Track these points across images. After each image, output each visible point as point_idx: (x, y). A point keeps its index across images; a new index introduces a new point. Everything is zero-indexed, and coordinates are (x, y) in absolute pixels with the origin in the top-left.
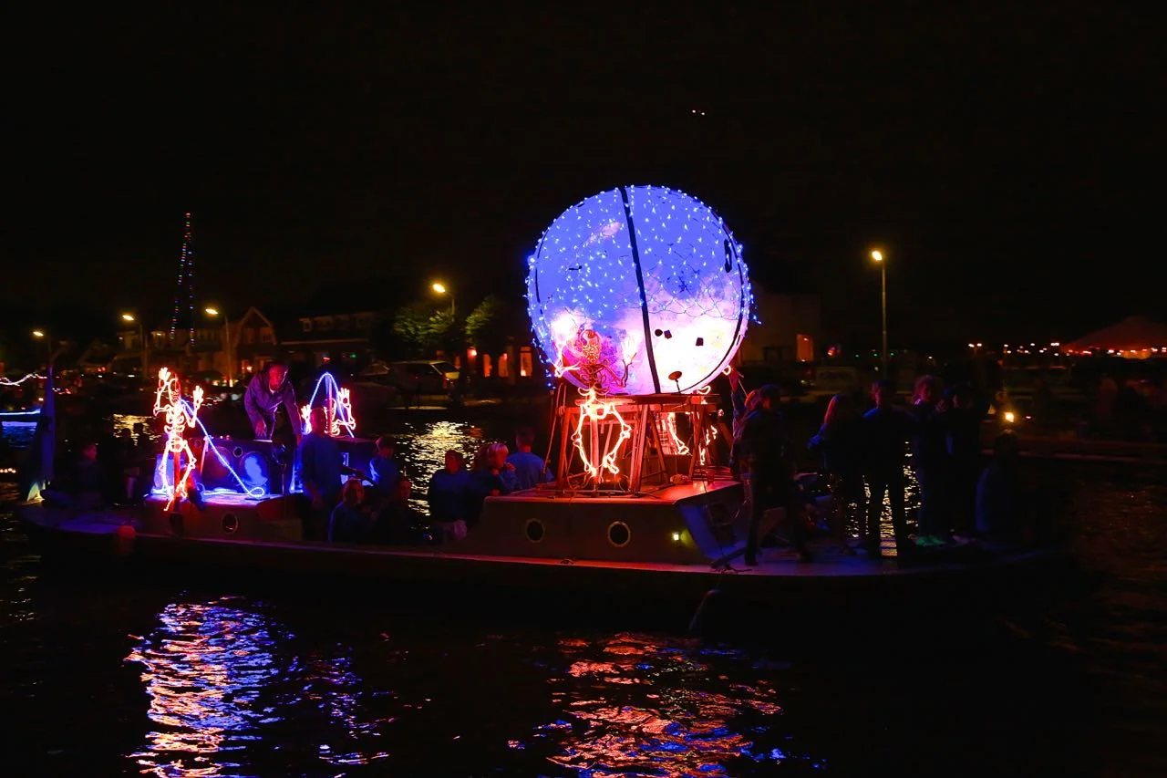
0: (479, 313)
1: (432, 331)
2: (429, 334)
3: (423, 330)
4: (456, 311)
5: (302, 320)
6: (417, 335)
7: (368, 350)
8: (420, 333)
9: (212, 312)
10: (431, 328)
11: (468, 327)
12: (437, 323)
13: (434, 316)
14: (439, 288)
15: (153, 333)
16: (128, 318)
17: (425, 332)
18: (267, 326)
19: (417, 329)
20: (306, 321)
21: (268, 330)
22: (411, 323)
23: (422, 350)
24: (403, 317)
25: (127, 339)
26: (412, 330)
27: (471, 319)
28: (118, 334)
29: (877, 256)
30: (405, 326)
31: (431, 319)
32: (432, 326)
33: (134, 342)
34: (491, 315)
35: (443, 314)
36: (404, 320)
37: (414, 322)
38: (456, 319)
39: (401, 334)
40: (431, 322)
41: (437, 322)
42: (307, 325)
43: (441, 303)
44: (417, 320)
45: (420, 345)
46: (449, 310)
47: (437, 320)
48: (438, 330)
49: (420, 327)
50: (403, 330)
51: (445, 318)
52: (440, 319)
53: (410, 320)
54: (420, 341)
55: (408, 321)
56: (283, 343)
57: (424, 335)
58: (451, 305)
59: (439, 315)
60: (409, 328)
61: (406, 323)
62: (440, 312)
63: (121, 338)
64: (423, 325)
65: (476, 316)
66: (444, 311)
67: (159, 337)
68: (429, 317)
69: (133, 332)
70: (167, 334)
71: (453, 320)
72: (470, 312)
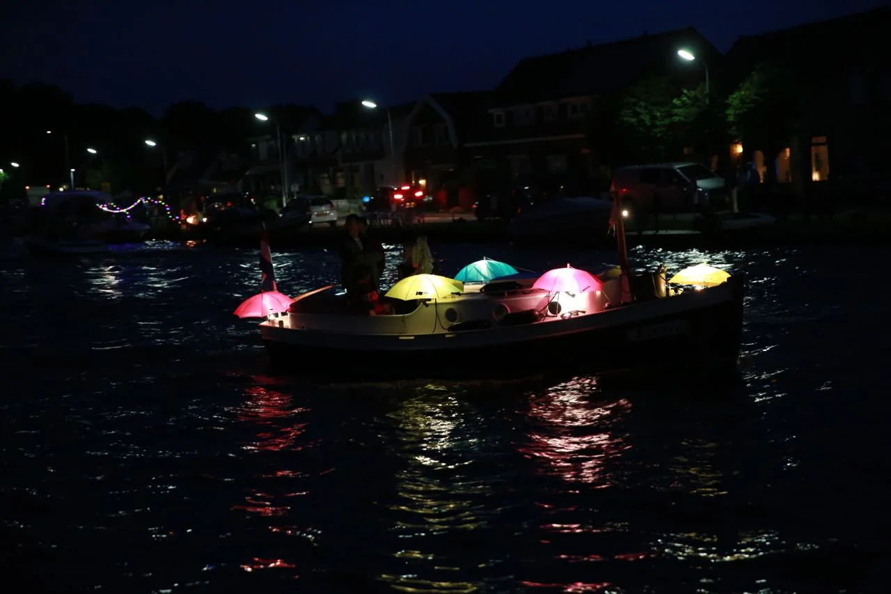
0: (748, 89)
1: (676, 118)
2: (672, 124)
3: (663, 118)
5: (491, 111)
6: (656, 127)
7: (585, 151)
8: (658, 123)
9: (369, 104)
10: (676, 115)
11: (730, 111)
12: (683, 107)
13: (679, 96)
14: (686, 55)
16: (261, 117)
17: (667, 121)
18: (442, 121)
19: (653, 118)
20: (496, 112)
21: (446, 128)
22: (646, 108)
23: (662, 148)
24: (633, 100)
25: (261, 146)
26: (646, 118)
27: (734, 99)
28: (250, 140)
30: (637, 114)
31: (675, 101)
32: (676, 111)
33: (270, 150)
34: (765, 91)
35: (692, 93)
36: (636, 105)
37: (650, 108)
38: (712, 101)
39: (631, 125)
40: (675, 106)
41: (684, 105)
42: (499, 117)
43: (688, 75)
44: (655, 104)
46: (701, 86)
47: (683, 102)
48: (685, 117)
49: (658, 114)
50: (634, 120)
51: (696, 99)
52: (688, 101)
53: (643, 104)
54: (659, 135)
55: (641, 106)
56: (467, 145)
57: (664, 126)
58: (705, 80)
59: (687, 94)
60: (642, 117)
61: (638, 110)
62: (688, 91)
63: (254, 145)
64: (662, 110)
65: (743, 93)
66: (694, 89)
67: (302, 142)
68: (672, 99)
69: (269, 137)
70: (312, 139)
71: (707, 101)
72: (734, 88)
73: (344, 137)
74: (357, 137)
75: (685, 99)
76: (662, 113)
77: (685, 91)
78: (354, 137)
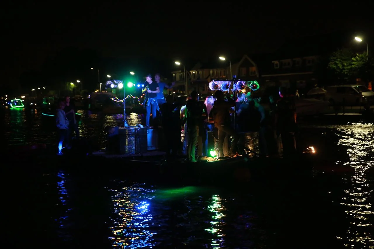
1: (353, 66)
2: (351, 68)
3: (348, 66)
4: (368, 53)
5: (273, 62)
6: (344, 69)
7: (313, 79)
8: (345, 68)
9: (222, 58)
10: (353, 64)
12: (356, 61)
13: (355, 57)
14: (358, 39)
15: (191, 72)
16: (178, 63)
17: (349, 67)
18: (252, 66)
19: (343, 66)
20: (276, 62)
21: (254, 69)
22: (340, 61)
23: (346, 78)
24: (335, 58)
25: (177, 75)
26: (340, 66)
28: (172, 72)
30: (336, 64)
31: (353, 59)
32: (353, 63)
33: (181, 77)
35: (361, 56)
36: (335, 60)
37: (342, 61)
38: (369, 59)
39: (334, 68)
40: (353, 61)
41: (357, 60)
42: (277, 65)
44: (344, 60)
46: (364, 52)
47: (357, 59)
48: (357, 65)
49: (346, 64)
50: (335, 66)
51: (362, 58)
52: (359, 59)
53: (339, 60)
54: (345, 73)
55: (338, 61)
56: (263, 76)
57: (348, 69)
59: (358, 56)
60: (339, 65)
61: (337, 62)
62: (359, 54)
63: (174, 75)
64: (347, 62)
66: (362, 54)
67: (194, 74)
68: (352, 58)
69: (180, 71)
70: (198, 73)
71: (367, 59)
73: (211, 72)
74: (217, 72)
75: (357, 58)
76: (347, 63)
77: (358, 55)
78: (215, 72)
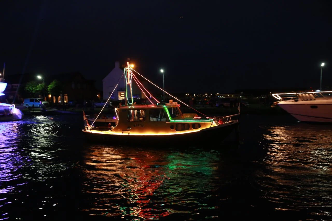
0: (52, 85)
1: (37, 89)
3: (35, 89)
4: (45, 84)
6: (33, 91)
8: (33, 90)
11: (49, 89)
13: (38, 85)
14: (39, 77)
17: (35, 90)
19: (33, 89)
22: (31, 87)
24: (28, 85)
26: (31, 89)
27: (49, 86)
29: (162, 71)
30: (29, 88)
31: (37, 86)
34: (56, 85)
35: (41, 85)
36: (29, 86)
38: (45, 86)
39: (28, 90)
41: (39, 87)
43: (40, 82)
44: (33, 86)
45: (34, 94)
46: (42, 83)
48: (39, 89)
49: (34, 88)
50: (28, 89)
51: (41, 86)
53: (30, 86)
54: (34, 92)
58: (43, 82)
60: (30, 89)
65: (51, 85)
71: (44, 86)
72: (49, 84)
